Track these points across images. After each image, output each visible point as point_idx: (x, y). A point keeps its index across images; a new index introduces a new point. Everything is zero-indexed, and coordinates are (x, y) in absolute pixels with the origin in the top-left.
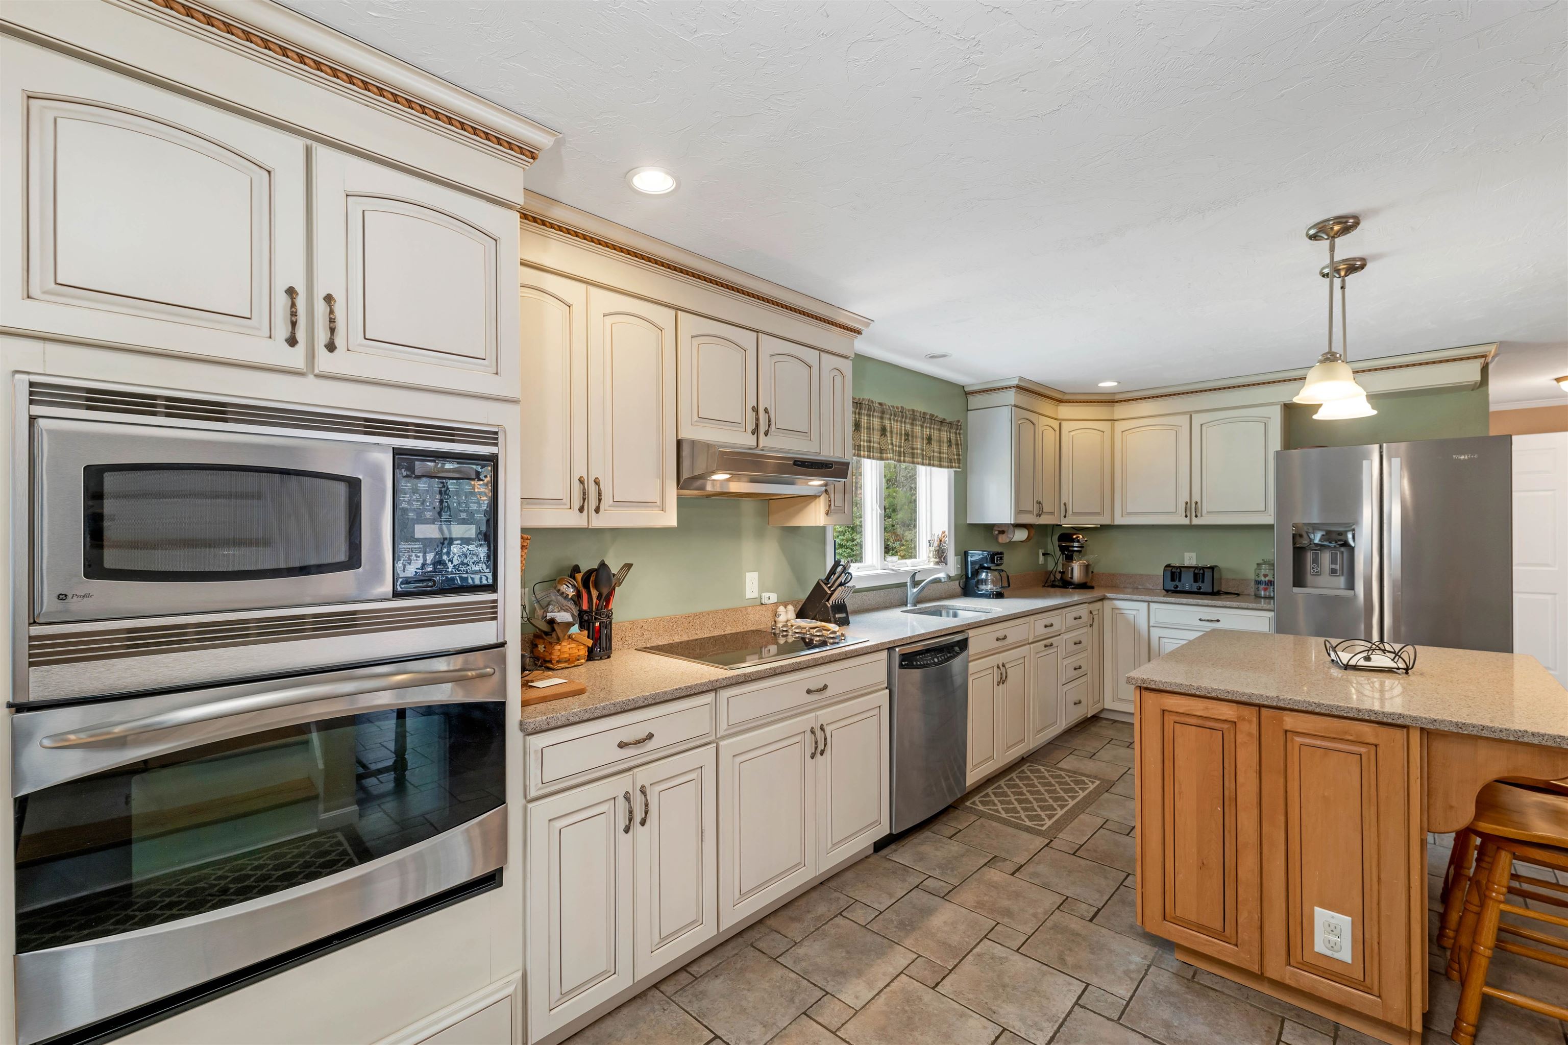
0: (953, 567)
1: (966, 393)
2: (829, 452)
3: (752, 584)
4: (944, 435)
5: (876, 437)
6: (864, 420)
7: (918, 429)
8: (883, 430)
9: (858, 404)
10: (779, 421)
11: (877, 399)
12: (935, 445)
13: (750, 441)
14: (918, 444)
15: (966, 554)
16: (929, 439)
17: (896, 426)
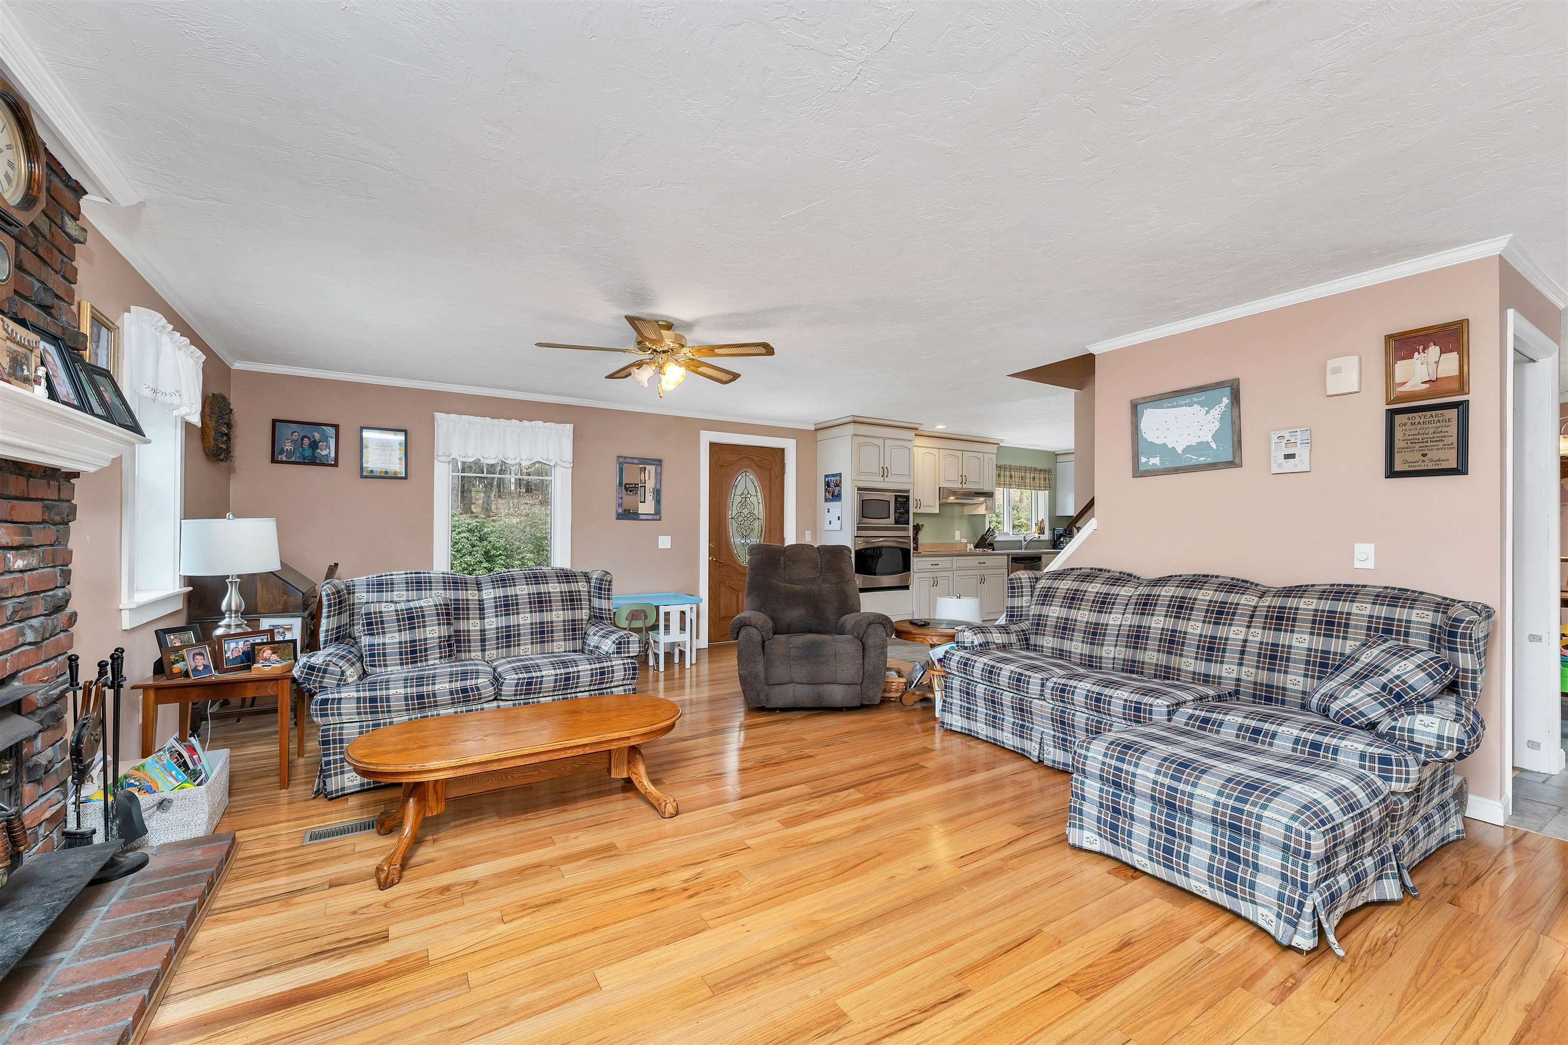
0: (1046, 536)
1: (1056, 455)
2: (987, 489)
3: (958, 536)
4: (1042, 476)
5: (1008, 479)
6: (1002, 473)
7: (1028, 474)
8: (1011, 476)
9: (999, 467)
10: (970, 478)
11: (1008, 463)
12: (1037, 481)
13: (960, 486)
14: (1028, 481)
15: (1054, 530)
16: (1034, 478)
17: (1017, 474)
